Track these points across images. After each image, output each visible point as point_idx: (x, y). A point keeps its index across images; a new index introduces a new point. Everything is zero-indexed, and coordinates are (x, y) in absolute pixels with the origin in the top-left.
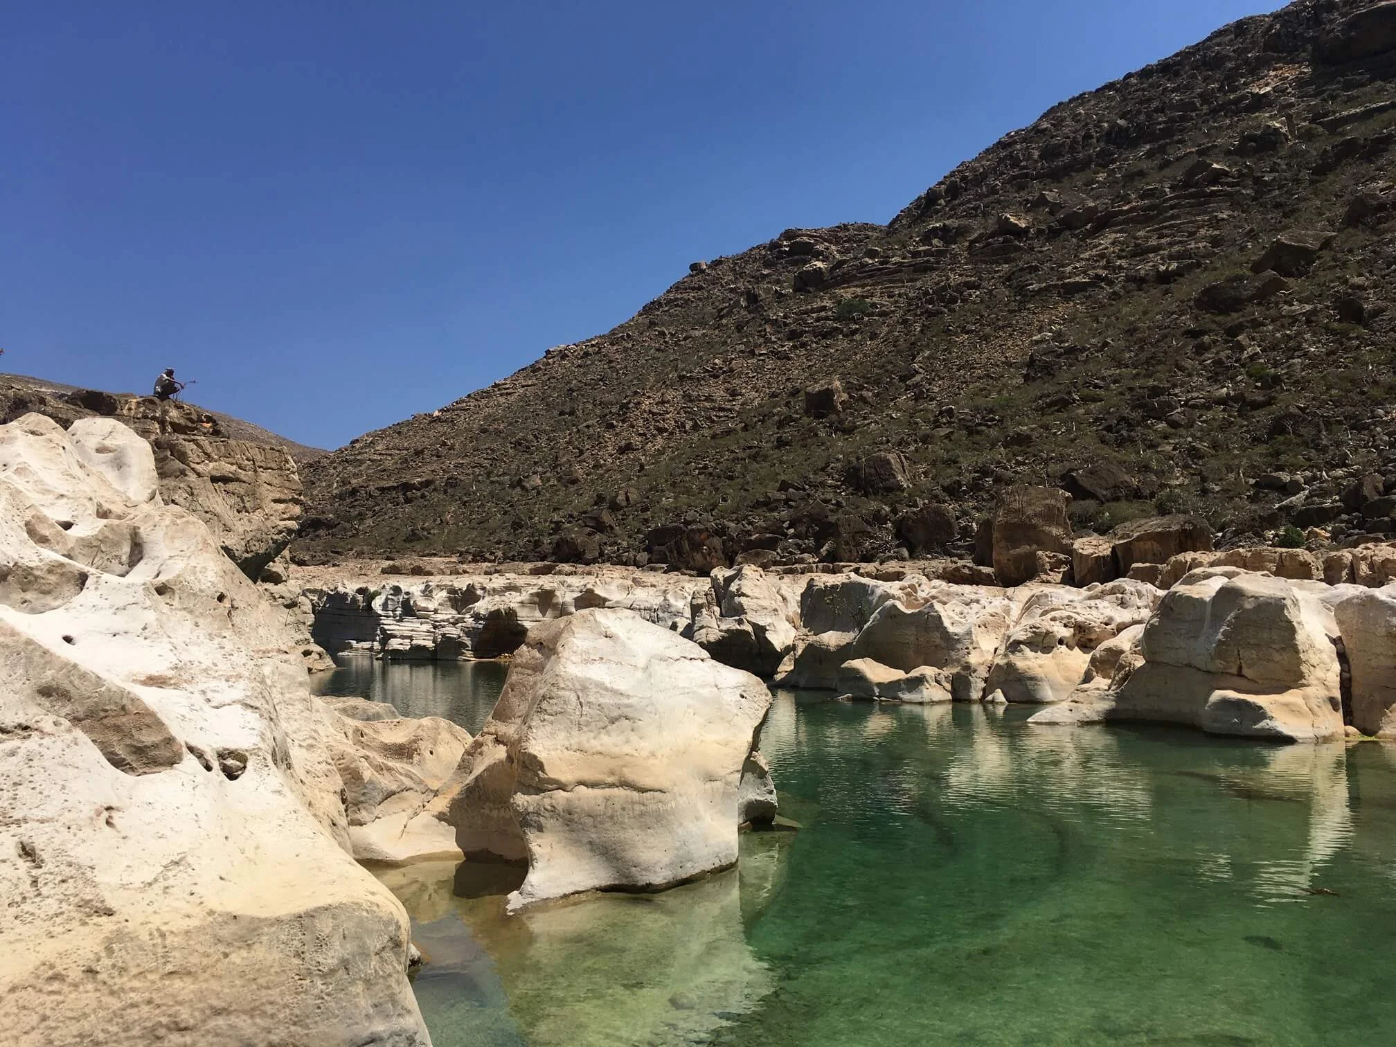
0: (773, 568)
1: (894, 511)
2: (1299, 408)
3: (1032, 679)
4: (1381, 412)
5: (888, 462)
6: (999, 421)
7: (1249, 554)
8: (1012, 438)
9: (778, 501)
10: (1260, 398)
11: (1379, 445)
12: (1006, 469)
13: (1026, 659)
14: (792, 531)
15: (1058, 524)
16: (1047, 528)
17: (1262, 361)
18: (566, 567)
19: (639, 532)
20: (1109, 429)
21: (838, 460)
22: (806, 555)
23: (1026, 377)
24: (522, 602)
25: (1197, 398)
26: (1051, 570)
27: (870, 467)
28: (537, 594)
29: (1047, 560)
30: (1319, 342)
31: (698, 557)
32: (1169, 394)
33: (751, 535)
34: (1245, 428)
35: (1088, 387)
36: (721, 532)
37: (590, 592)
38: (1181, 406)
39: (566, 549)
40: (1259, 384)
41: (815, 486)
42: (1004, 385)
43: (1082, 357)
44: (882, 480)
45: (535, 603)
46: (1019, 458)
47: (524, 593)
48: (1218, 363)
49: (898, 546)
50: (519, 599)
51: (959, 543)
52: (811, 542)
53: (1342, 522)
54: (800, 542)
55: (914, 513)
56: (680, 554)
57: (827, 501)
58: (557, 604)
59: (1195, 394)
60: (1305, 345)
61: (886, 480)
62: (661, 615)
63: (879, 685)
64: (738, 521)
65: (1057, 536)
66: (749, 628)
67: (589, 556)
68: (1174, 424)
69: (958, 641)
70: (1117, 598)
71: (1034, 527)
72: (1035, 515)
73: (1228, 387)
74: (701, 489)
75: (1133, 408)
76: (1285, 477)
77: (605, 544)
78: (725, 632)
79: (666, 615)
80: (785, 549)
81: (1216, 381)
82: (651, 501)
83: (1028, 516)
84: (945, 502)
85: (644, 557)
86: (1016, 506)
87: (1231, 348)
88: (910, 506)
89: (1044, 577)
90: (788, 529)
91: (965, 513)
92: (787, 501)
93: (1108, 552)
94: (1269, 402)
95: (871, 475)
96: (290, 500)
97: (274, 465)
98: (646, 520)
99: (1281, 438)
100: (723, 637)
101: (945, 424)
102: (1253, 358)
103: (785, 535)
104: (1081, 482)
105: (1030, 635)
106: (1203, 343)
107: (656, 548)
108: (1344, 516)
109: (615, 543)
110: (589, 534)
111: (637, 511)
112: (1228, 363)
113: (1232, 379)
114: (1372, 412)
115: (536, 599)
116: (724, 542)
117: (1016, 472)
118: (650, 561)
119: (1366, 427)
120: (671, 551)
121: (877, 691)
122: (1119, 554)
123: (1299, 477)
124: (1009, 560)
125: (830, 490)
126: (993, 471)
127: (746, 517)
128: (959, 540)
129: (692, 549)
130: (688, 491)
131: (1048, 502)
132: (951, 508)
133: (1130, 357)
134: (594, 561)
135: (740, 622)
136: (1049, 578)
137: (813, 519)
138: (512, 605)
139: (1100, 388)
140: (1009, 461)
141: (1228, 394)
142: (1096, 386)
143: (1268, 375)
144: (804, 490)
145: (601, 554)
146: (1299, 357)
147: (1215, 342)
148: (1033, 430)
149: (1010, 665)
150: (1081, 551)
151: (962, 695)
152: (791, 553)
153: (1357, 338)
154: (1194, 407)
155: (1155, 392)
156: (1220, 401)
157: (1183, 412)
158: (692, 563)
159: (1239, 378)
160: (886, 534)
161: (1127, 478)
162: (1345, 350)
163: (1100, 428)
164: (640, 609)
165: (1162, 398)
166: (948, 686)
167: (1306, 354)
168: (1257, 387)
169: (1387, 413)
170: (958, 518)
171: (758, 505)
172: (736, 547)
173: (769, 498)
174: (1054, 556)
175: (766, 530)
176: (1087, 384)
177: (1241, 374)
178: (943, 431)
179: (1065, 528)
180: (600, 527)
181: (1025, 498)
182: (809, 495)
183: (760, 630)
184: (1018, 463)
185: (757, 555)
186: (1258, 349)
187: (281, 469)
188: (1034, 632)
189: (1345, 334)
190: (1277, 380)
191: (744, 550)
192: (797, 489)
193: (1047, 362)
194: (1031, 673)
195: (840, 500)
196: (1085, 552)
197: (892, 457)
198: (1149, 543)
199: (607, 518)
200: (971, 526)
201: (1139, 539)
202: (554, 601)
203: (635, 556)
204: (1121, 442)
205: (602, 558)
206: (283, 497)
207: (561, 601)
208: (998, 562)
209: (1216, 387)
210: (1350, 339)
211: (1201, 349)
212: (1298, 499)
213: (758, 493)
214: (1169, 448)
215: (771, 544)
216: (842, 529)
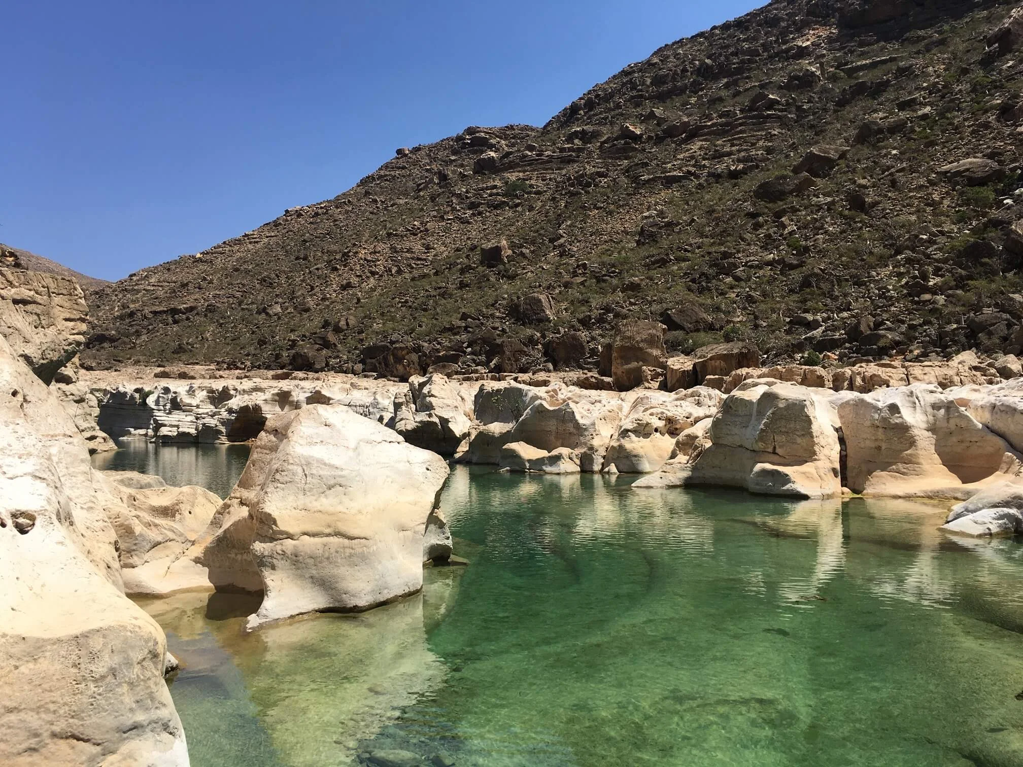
0: (455, 376)
1: (543, 336)
2: (820, 269)
3: (635, 456)
4: (874, 273)
5: (540, 301)
6: (618, 273)
7: (784, 370)
8: (627, 285)
9: (460, 327)
10: (795, 262)
11: (872, 296)
12: (623, 308)
13: (632, 442)
14: (469, 349)
15: (657, 347)
16: (649, 350)
17: (797, 236)
18: (301, 374)
19: (356, 348)
20: (693, 281)
21: (504, 299)
22: (479, 368)
23: (638, 242)
24: (265, 400)
25: (754, 261)
26: (651, 380)
27: (526, 304)
28: (278, 394)
29: (649, 373)
30: (835, 223)
31: (400, 368)
32: (735, 258)
33: (439, 352)
34: (784, 283)
35: (680, 251)
36: (417, 349)
37: (318, 392)
38: (743, 266)
39: (300, 361)
40: (795, 252)
41: (487, 317)
42: (623, 248)
43: (677, 229)
44: (536, 314)
45: (276, 401)
46: (632, 300)
47: (267, 393)
48: (768, 236)
49: (545, 362)
50: (264, 397)
51: (589, 360)
52: (483, 358)
53: (846, 348)
54: (474, 357)
55: (557, 338)
56: (387, 365)
57: (495, 328)
58: (293, 402)
59: (752, 258)
60: (826, 226)
61: (538, 314)
62: (371, 410)
63: (529, 461)
64: (430, 342)
65: (656, 356)
66: (436, 420)
67: (318, 366)
68: (737, 279)
69: (586, 429)
70: (695, 400)
71: (641, 349)
72: (642, 341)
73: (774, 254)
74: (404, 317)
75: (710, 267)
76: (810, 317)
77: (330, 357)
78: (419, 422)
79: (376, 410)
80: (464, 363)
81: (766, 249)
82: (366, 326)
83: (637, 342)
84: (579, 330)
85: (358, 367)
86: (628, 334)
87: (776, 226)
88: (555, 333)
89: (647, 385)
90: (466, 348)
91: (593, 339)
92: (466, 328)
93: (691, 368)
94: (802, 264)
95: (527, 309)
96: (78, 319)
97: (65, 292)
98: (362, 340)
99: (808, 290)
100: (417, 426)
101: (580, 274)
102: (792, 233)
103: (465, 352)
104: (674, 318)
105: (635, 425)
106: (759, 222)
107: (369, 361)
108: (847, 345)
109: (338, 357)
110: (318, 350)
111: (354, 333)
112: (775, 237)
113: (777, 248)
114: (869, 273)
115: (277, 398)
116: (420, 357)
117: (629, 310)
118: (364, 370)
119: (864, 284)
120: (380, 363)
121: (527, 465)
122: (698, 369)
123: (819, 317)
124: (623, 372)
125: (497, 320)
126: (613, 309)
127: (436, 339)
128: (589, 358)
129: (395, 362)
130: (393, 319)
131: (650, 331)
132: (584, 335)
133: (709, 231)
134: (322, 370)
135: (430, 416)
136: (650, 385)
137: (485, 341)
138: (258, 402)
139: (689, 251)
140: (625, 302)
141: (774, 259)
142: (686, 250)
143: (801, 246)
144: (479, 320)
145: (327, 365)
146: (822, 234)
147: (766, 221)
148: (642, 280)
149: (620, 446)
150: (672, 367)
151: (587, 468)
152: (469, 366)
153: (860, 222)
154: (751, 267)
155: (725, 255)
156: (769, 263)
157: (744, 271)
158: (395, 372)
159: (782, 247)
160: (537, 353)
161: (705, 315)
162: (852, 230)
163: (688, 280)
164: (356, 406)
165: (731, 260)
166: (578, 462)
167: (826, 232)
168: (793, 254)
169: (878, 274)
170: (588, 342)
171: (445, 330)
172: (428, 361)
173: (453, 325)
174: (654, 370)
175: (450, 348)
176: (679, 249)
177: (783, 245)
178: (580, 279)
179: (662, 351)
180: (326, 344)
181: (635, 329)
182: (482, 324)
183: (445, 421)
184: (631, 304)
185: (444, 367)
186: (795, 228)
187: (70, 295)
188: (638, 424)
189: (852, 219)
190: (806, 249)
191: (434, 363)
192: (474, 319)
193: (652, 232)
194: (635, 452)
195: (505, 327)
196: (675, 368)
197: (542, 297)
198: (718, 362)
199: (332, 337)
200: (597, 348)
201: (711, 358)
202: (291, 399)
203: (353, 367)
204: (701, 291)
205: (327, 367)
206: (73, 317)
207: (296, 399)
208: (615, 374)
209: (766, 253)
210: (855, 222)
211: (757, 226)
212: (818, 332)
213: (445, 321)
214: (733, 295)
215: (454, 359)
216: (505, 349)
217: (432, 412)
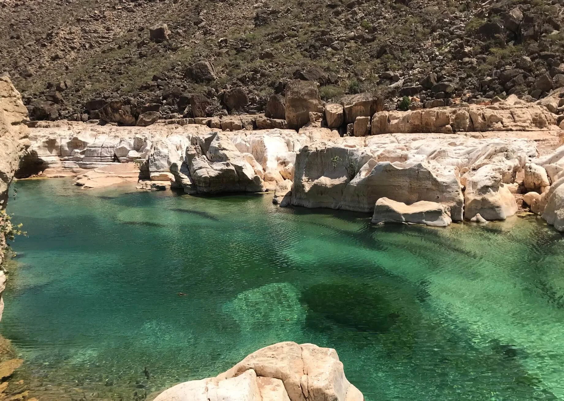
0: (159, 121)
1: (217, 91)
2: (390, 42)
3: (498, 207)
4: (422, 44)
5: (206, 66)
6: (251, 46)
8: (264, 54)
9: (154, 86)
10: (370, 37)
11: (425, 59)
12: (266, 70)
13: (492, 196)
14: (165, 101)
15: (316, 98)
16: (311, 101)
17: (366, 20)
18: (43, 123)
19: (78, 102)
20: (306, 50)
21: (179, 65)
22: (175, 114)
23: (256, 25)
24: (39, 147)
25: (343, 37)
26: (316, 121)
27: (197, 69)
28: (47, 142)
29: (314, 116)
30: (389, 12)
31: (117, 116)
32: (330, 35)
33: (145, 104)
34: (365, 51)
35: (290, 30)
36: (128, 102)
37: (76, 139)
38: (336, 40)
39: (38, 113)
40: (367, 31)
41: (170, 78)
42: (246, 28)
43: (279, 15)
44: (204, 75)
45: (46, 147)
46: (271, 65)
47: (39, 142)
48: (347, 20)
49: (222, 108)
50: (37, 145)
51: (252, 106)
52: (176, 107)
53: (423, 94)
54: (170, 107)
55: (228, 92)
56: (107, 114)
57: (179, 86)
58: (58, 146)
59: (342, 35)
60: (383, 14)
61: (206, 75)
63: (405, 215)
64: (134, 97)
65: (316, 104)
66: (232, 168)
67: (53, 116)
68: (335, 49)
69: (448, 186)
70: (505, 154)
71: (305, 100)
72: (305, 94)
73: (354, 32)
74: (105, 80)
75: (316, 41)
76: (392, 74)
77: (61, 109)
78: (220, 170)
80: (163, 111)
81: (348, 29)
82: (80, 86)
83: (302, 95)
84: (240, 86)
85: (85, 116)
86: (296, 90)
87: (351, 14)
88: (224, 88)
89: (313, 124)
90: (163, 100)
91: (250, 92)
92: (158, 86)
93: (342, 112)
94: (373, 40)
95: (198, 72)
96: (22, 122)
97: (6, 95)
98: (80, 97)
99: (386, 56)
101: (224, 47)
102: (362, 18)
103: (162, 103)
105: (493, 182)
106: (339, 11)
107: (92, 111)
108: (424, 92)
109: (66, 109)
110: (51, 105)
111: (73, 91)
112: (352, 20)
113: (355, 28)
114: (419, 44)
115: (46, 145)
116: (131, 108)
117: (270, 71)
118: (89, 118)
119: (417, 51)
120: (101, 113)
121: (404, 219)
122: (347, 112)
123: (397, 74)
124: (294, 116)
125: (178, 80)
126: (259, 71)
127: (138, 95)
128: (251, 105)
129: (113, 112)
130: (98, 81)
131: (310, 87)
132: (244, 89)
133: (304, 16)
134: (57, 119)
135: (228, 165)
136: (316, 125)
137: (175, 95)
138: (34, 149)
139: (295, 30)
140: (266, 66)
141: (355, 35)
142: (293, 30)
143: (370, 26)
144: (166, 80)
145: (60, 115)
146: (382, 19)
147: (343, 10)
148: (272, 50)
149: (484, 200)
150: (331, 111)
151: (456, 218)
152: (167, 113)
153: (404, 11)
154: (342, 41)
155: (324, 33)
156: (353, 38)
157: (338, 43)
158: (113, 118)
159: (358, 28)
160: (217, 103)
161: (324, 74)
162: (400, 16)
163: (302, 50)
165: (328, 36)
166: (449, 213)
167: (385, 18)
168: (366, 32)
169: (425, 45)
170: (248, 94)
171: (142, 88)
172: (138, 110)
173: (149, 84)
174: (317, 114)
175: (152, 101)
176: (289, 29)
177: (358, 26)
178: (224, 50)
179: (319, 100)
180: (56, 100)
181: (299, 86)
182: (168, 82)
183: (239, 169)
184: (270, 67)
185: (150, 114)
186: (363, 15)
189: (399, 9)
190: (375, 29)
191: (143, 112)
192: (162, 80)
193: (264, 17)
194: (497, 204)
195: (185, 85)
196: (333, 112)
197: (207, 63)
198: (359, 107)
199: (59, 95)
200: (256, 98)
201: (356, 105)
202: (56, 145)
203: (81, 116)
204: (315, 57)
205: (61, 117)
207: (59, 144)
208: (288, 117)
209: (348, 32)
210: (401, 11)
211: (337, 14)
212: (400, 82)
213: (139, 82)
214: (336, 60)
215: (156, 108)
216: (195, 101)
217: (228, 161)
